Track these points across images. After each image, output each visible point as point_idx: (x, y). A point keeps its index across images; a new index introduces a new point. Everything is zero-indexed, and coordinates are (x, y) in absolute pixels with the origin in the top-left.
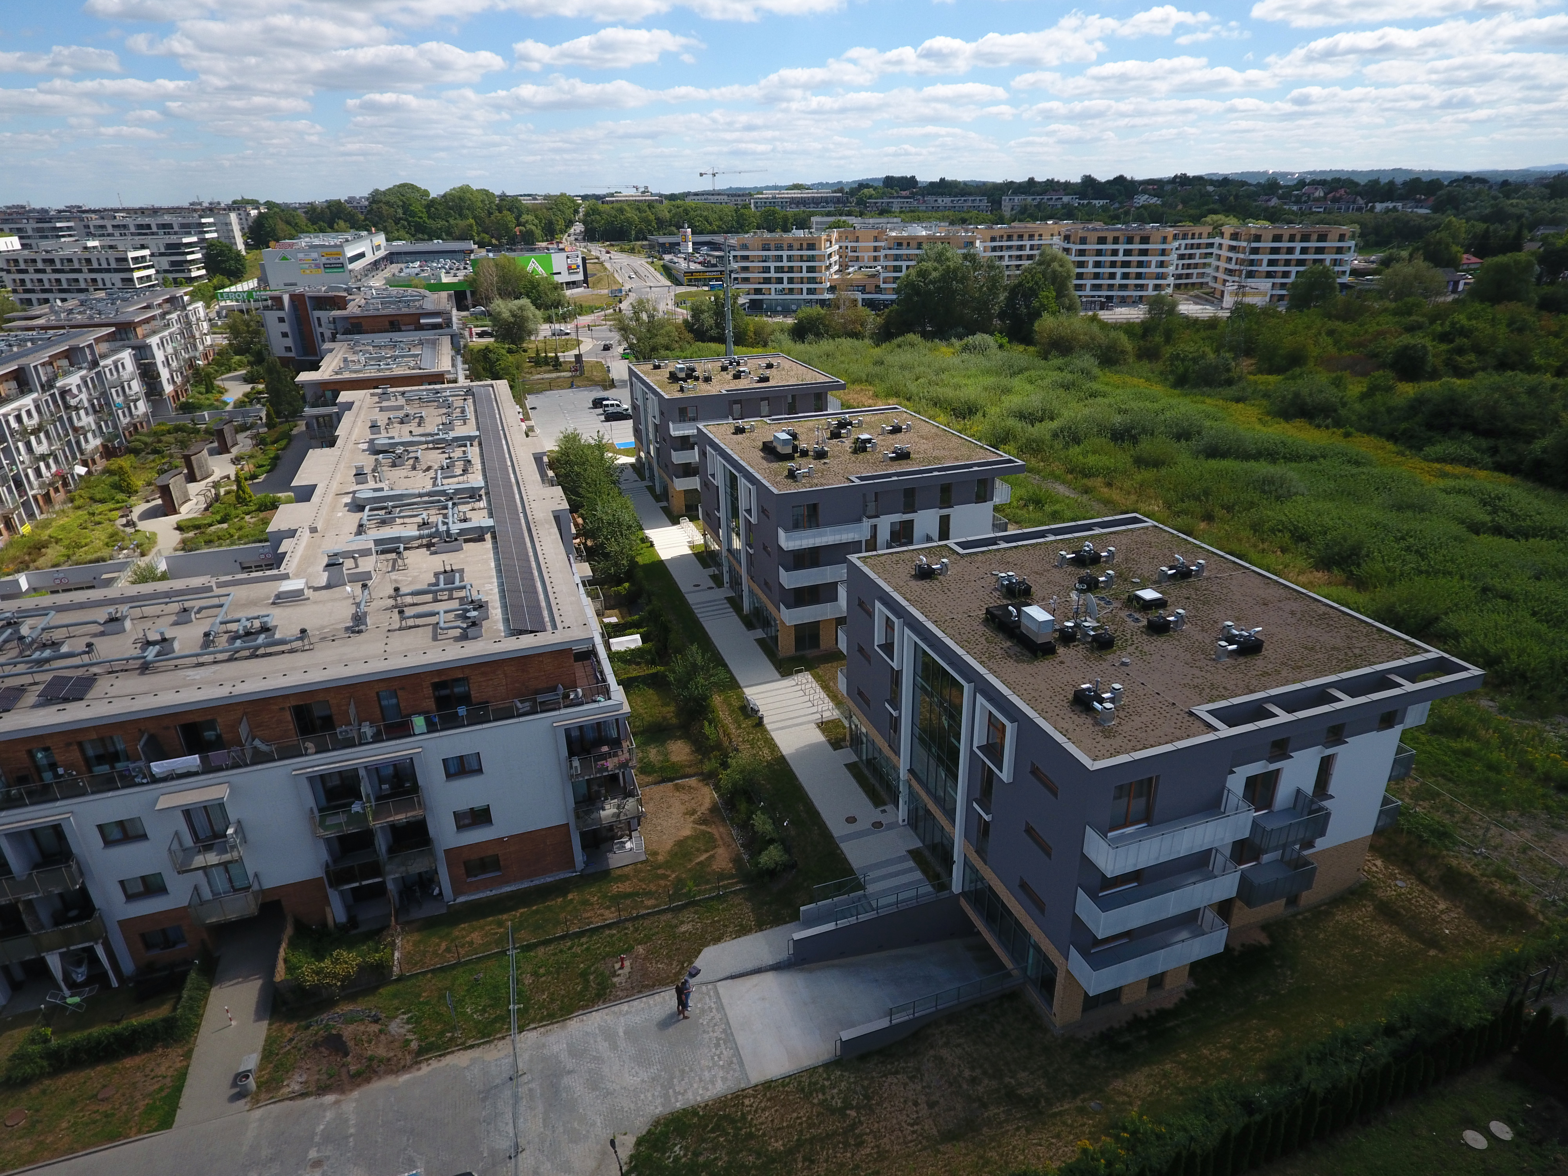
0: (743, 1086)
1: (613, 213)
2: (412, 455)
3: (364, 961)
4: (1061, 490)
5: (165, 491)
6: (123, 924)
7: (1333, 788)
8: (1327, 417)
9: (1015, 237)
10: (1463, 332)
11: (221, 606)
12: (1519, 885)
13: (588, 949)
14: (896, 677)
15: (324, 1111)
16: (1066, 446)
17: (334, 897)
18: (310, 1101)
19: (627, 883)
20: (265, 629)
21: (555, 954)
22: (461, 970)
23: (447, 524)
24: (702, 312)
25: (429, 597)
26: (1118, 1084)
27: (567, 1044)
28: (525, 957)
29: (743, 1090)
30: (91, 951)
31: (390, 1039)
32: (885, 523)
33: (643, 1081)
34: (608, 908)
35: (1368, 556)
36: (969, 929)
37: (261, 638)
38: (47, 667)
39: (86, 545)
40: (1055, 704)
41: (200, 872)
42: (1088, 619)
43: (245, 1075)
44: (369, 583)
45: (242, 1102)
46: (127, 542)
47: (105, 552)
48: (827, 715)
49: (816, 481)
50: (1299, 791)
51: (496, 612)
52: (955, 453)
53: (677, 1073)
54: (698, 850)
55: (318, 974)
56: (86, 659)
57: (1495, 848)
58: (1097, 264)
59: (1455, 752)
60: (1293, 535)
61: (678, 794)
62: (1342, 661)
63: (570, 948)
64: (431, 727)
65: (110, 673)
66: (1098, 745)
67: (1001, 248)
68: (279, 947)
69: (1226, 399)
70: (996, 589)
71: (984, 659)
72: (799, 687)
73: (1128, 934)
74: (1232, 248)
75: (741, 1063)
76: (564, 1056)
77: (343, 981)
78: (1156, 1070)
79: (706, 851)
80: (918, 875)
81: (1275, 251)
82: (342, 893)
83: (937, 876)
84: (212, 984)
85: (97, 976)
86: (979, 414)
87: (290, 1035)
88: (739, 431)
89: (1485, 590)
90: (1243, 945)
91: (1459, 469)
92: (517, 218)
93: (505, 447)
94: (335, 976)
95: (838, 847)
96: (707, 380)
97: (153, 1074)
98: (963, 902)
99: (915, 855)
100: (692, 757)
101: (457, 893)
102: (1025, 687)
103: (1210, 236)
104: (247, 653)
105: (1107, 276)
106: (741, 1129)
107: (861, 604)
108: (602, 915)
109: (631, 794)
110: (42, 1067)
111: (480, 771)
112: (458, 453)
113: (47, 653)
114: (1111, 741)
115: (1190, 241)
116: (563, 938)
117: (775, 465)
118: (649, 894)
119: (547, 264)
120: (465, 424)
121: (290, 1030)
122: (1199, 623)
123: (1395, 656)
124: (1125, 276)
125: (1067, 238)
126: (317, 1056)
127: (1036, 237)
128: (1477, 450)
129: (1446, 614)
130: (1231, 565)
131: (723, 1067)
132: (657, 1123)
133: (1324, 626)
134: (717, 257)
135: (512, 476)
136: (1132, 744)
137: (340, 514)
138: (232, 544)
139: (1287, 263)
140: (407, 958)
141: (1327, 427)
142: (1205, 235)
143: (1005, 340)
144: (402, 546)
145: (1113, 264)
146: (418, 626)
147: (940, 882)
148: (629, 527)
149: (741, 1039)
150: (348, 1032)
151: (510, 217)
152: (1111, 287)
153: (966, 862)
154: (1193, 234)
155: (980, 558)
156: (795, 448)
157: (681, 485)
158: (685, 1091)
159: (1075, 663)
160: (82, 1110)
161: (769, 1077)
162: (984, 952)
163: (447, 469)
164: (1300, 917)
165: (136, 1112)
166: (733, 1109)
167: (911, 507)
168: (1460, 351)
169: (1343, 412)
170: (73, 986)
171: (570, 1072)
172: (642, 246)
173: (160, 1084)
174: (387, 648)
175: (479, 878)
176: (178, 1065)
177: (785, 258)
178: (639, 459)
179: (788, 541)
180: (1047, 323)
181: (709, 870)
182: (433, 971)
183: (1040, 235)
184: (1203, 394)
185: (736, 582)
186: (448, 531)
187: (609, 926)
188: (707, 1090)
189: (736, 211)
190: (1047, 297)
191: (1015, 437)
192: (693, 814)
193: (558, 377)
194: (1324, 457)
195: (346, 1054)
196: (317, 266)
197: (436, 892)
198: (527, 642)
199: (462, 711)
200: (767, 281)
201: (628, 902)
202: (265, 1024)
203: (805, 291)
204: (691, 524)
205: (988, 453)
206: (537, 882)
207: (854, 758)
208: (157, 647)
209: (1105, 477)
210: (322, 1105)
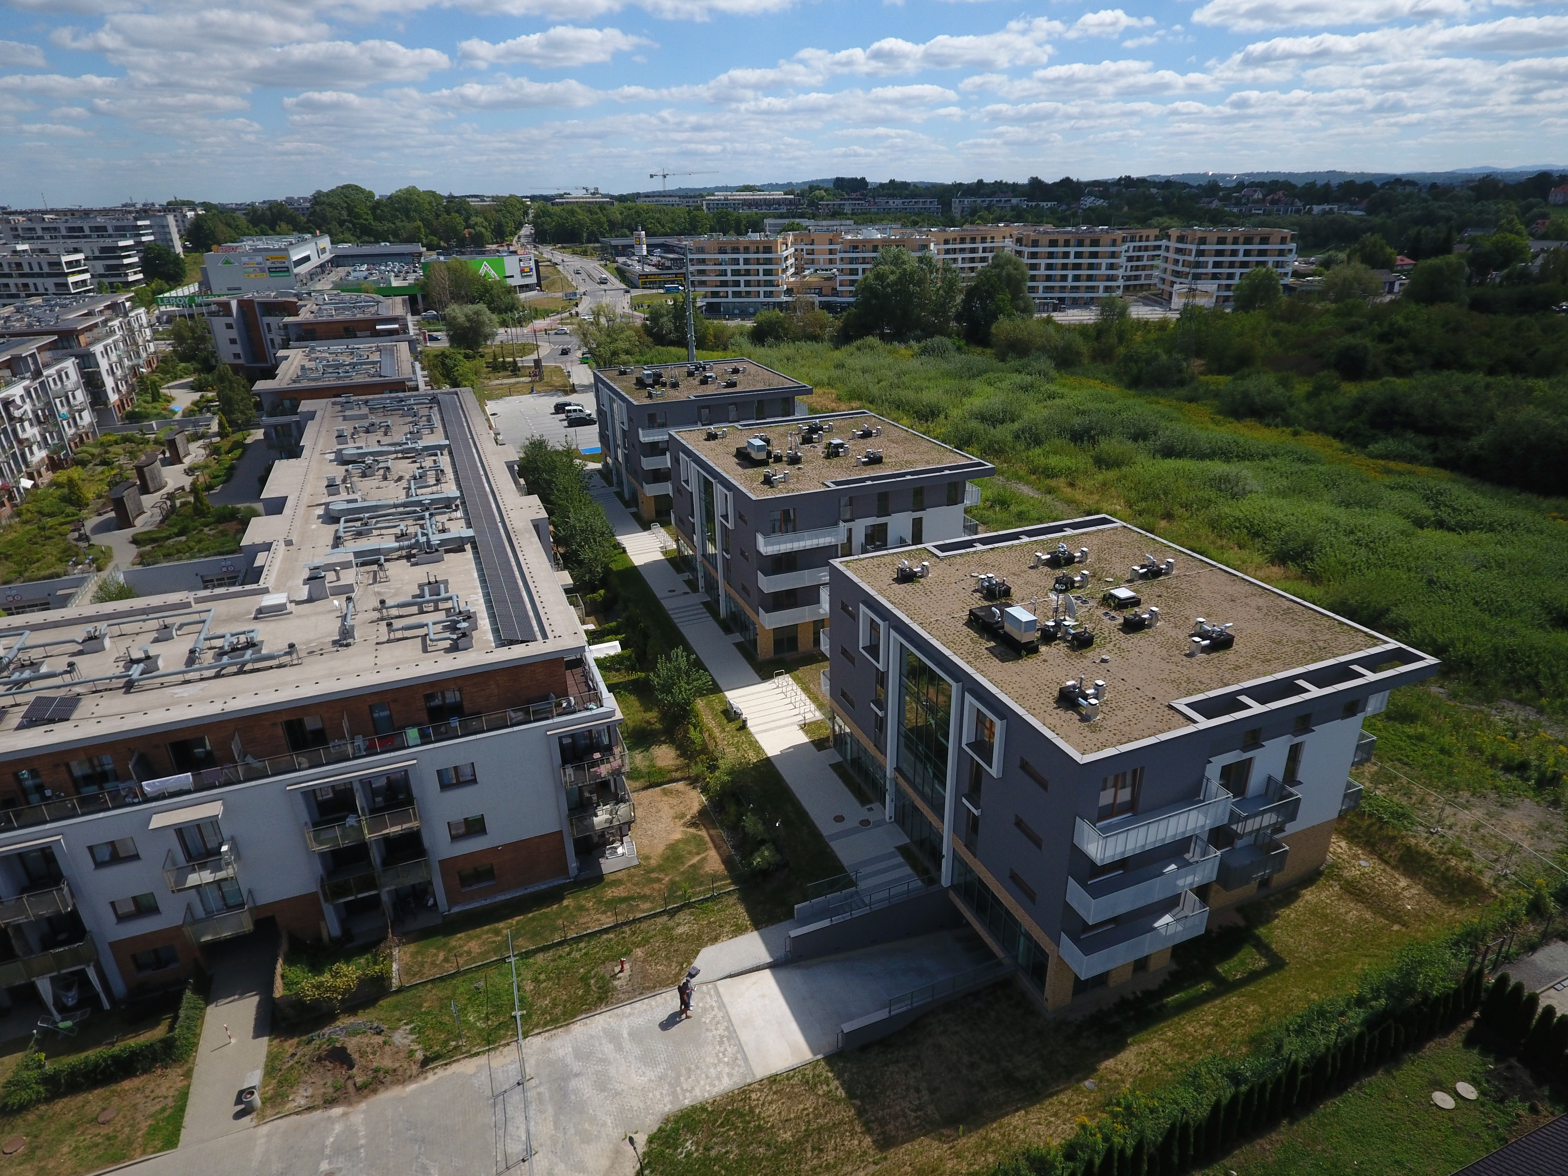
0: (749, 1081)
1: (564, 214)
2: (381, 465)
3: (364, 974)
4: (1026, 490)
5: (119, 505)
6: (114, 946)
7: (1302, 774)
8: (1276, 416)
9: (968, 240)
10: (1403, 333)
11: (204, 622)
12: (1473, 861)
13: (586, 954)
14: (882, 678)
15: (333, 1123)
16: (1028, 448)
17: (328, 910)
18: (317, 1114)
19: (621, 888)
20: (251, 645)
21: (554, 960)
22: (461, 979)
23: (427, 535)
24: (662, 316)
25: (415, 609)
26: (1110, 1063)
27: (573, 1048)
28: (524, 964)
29: (749, 1085)
30: (82, 974)
31: (396, 1050)
32: (860, 527)
33: (650, 1080)
34: (604, 912)
35: (1320, 551)
36: (958, 920)
37: (248, 654)
38: (26, 687)
39: (38, 560)
40: (1041, 701)
41: (193, 891)
42: (1067, 618)
43: (250, 1091)
44: (353, 595)
45: (246, 1119)
46: (81, 557)
47: (59, 568)
48: (810, 718)
49: (792, 486)
50: (1270, 778)
51: (484, 623)
52: (926, 457)
53: (684, 1071)
54: (690, 853)
55: (318, 988)
56: (67, 678)
57: (1450, 828)
58: (1049, 267)
59: (1410, 737)
60: (1249, 531)
61: (665, 798)
62: (1307, 654)
63: (569, 954)
64: (425, 739)
65: (94, 692)
66: (1086, 740)
67: (954, 251)
68: (276, 963)
69: (1178, 399)
70: (975, 591)
71: (970, 659)
72: (780, 690)
73: (1114, 920)
74: (1179, 251)
75: (746, 1059)
76: (570, 1060)
77: (343, 994)
78: (1144, 1047)
79: (698, 854)
80: (908, 870)
81: (1219, 253)
82: (336, 908)
83: (926, 871)
84: (207, 1003)
85: (89, 999)
86: (942, 416)
87: (291, 1051)
88: (712, 437)
89: (1430, 582)
90: (1220, 927)
91: (1402, 466)
92: (467, 220)
93: (476, 456)
94: (335, 989)
95: (828, 845)
96: (675, 385)
97: (153, 1095)
98: (952, 895)
99: (903, 850)
100: (678, 762)
101: (451, 902)
102: (1012, 685)
103: (1157, 238)
104: (234, 669)
105: (1058, 278)
106: (749, 1122)
107: (844, 608)
108: (599, 920)
109: (623, 800)
110: (38, 1092)
111: (474, 781)
112: (428, 462)
113: (27, 674)
114: (1097, 736)
115: (1138, 244)
116: (561, 944)
117: (750, 471)
118: (644, 898)
119: (499, 268)
120: (432, 432)
121: (291, 1046)
122: (1172, 619)
123: (1357, 647)
124: (1077, 278)
125: (1019, 241)
126: (321, 1070)
127: (989, 240)
128: (1418, 447)
129: (1396, 605)
130: (1199, 564)
131: (728, 1064)
132: (667, 1120)
133: (1289, 620)
134: (672, 259)
135: (486, 485)
136: (1117, 737)
137: (314, 527)
138: (192, 557)
139: (1232, 265)
140: (406, 970)
141: (1277, 426)
142: (1152, 237)
143: (962, 343)
144: (382, 558)
145: (1065, 267)
146: (407, 638)
147: (929, 875)
148: (602, 534)
149: (745, 1036)
150: (352, 1044)
151: (459, 220)
152: (1063, 289)
153: (956, 857)
154: (1141, 237)
155: (959, 560)
156: (769, 454)
157: (651, 490)
158: (693, 1088)
159: (1058, 661)
160: (83, 1133)
161: (773, 1072)
162: (974, 943)
163: (419, 479)
164: (1272, 899)
165: (140, 1134)
166: (741, 1104)
167: (884, 511)
168: (1399, 351)
169: (1292, 411)
170: (63, 1010)
171: (577, 1075)
172: (594, 249)
173: (162, 1105)
174: (377, 661)
175: (474, 887)
176: (179, 1085)
177: (741, 262)
178: (606, 465)
179: (767, 547)
180: (1003, 327)
181: (702, 872)
182: (432, 981)
183: (993, 238)
184: (1157, 394)
185: (711, 586)
186: (428, 541)
187: (606, 931)
188: (714, 1086)
189: (689, 212)
190: (1003, 300)
191: (978, 439)
192: (682, 818)
193: (518, 383)
194: (1275, 455)
195: (351, 1066)
196: (262, 270)
197: (431, 902)
198: (518, 652)
199: (455, 723)
200: (724, 284)
201: (624, 906)
202: (266, 1039)
203: (762, 294)
204: (662, 530)
205: (958, 456)
206: (530, 890)
207: (838, 759)
208: (142, 665)
209: (1067, 477)
210: (329, 1118)
